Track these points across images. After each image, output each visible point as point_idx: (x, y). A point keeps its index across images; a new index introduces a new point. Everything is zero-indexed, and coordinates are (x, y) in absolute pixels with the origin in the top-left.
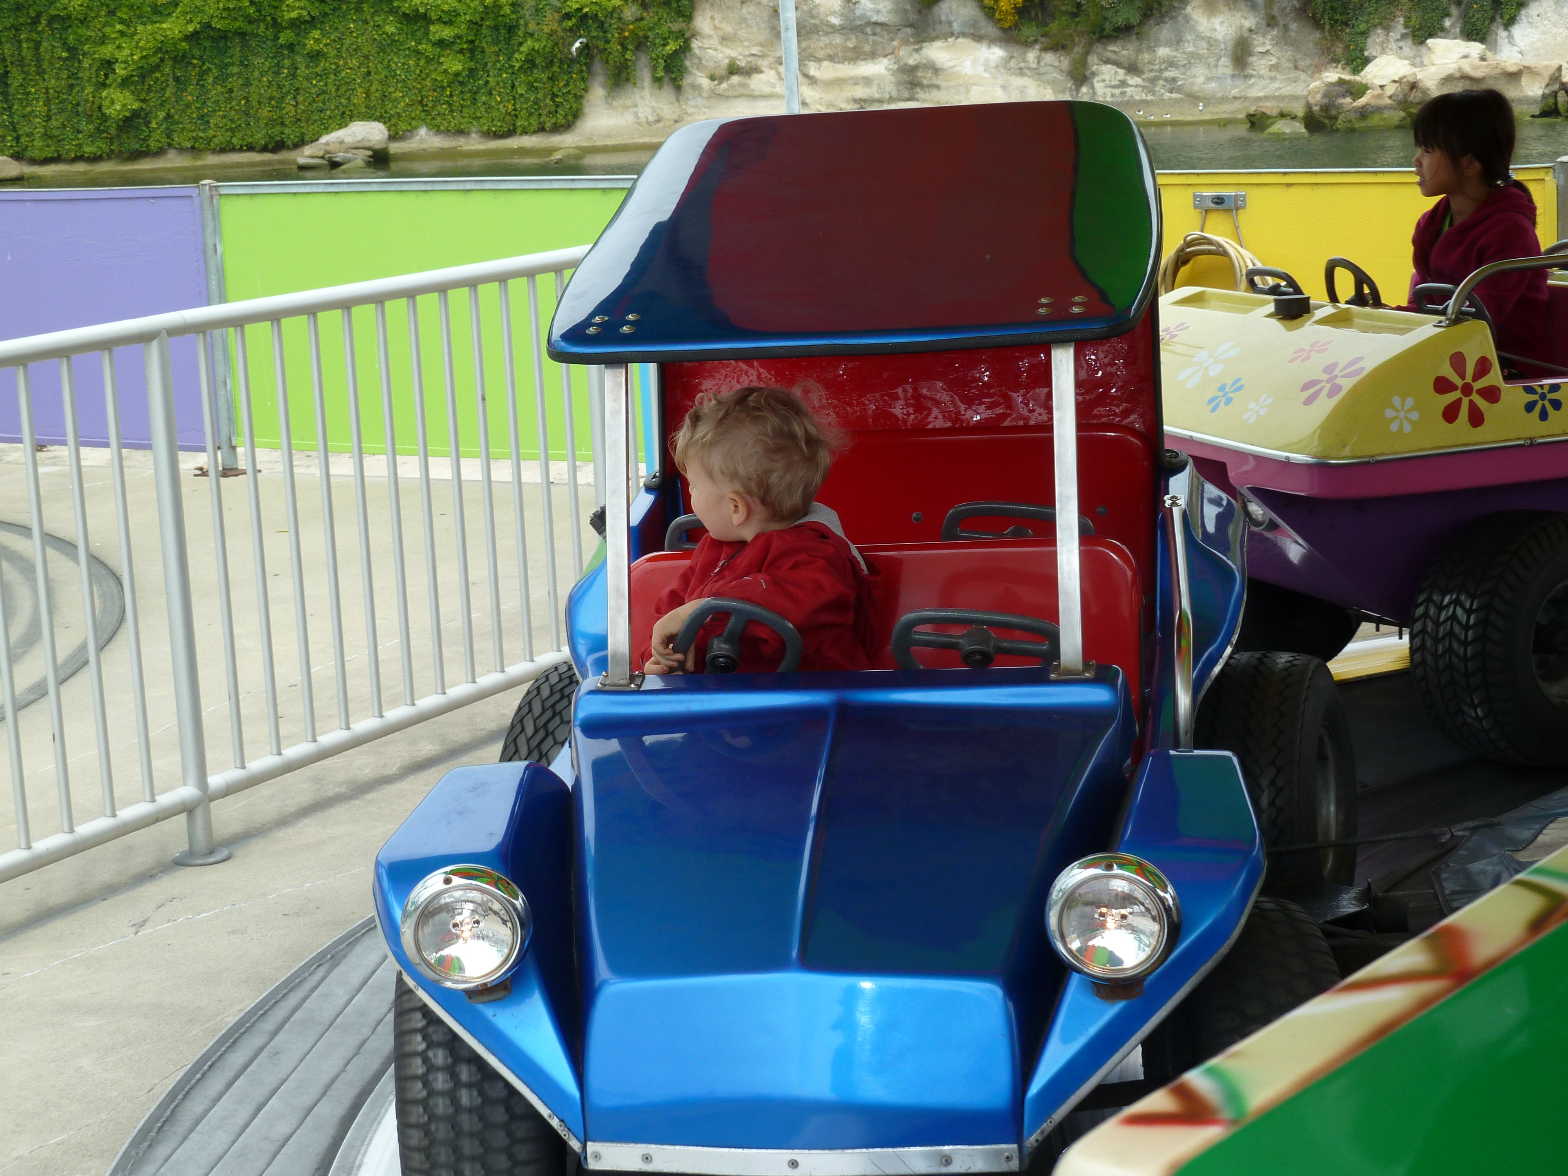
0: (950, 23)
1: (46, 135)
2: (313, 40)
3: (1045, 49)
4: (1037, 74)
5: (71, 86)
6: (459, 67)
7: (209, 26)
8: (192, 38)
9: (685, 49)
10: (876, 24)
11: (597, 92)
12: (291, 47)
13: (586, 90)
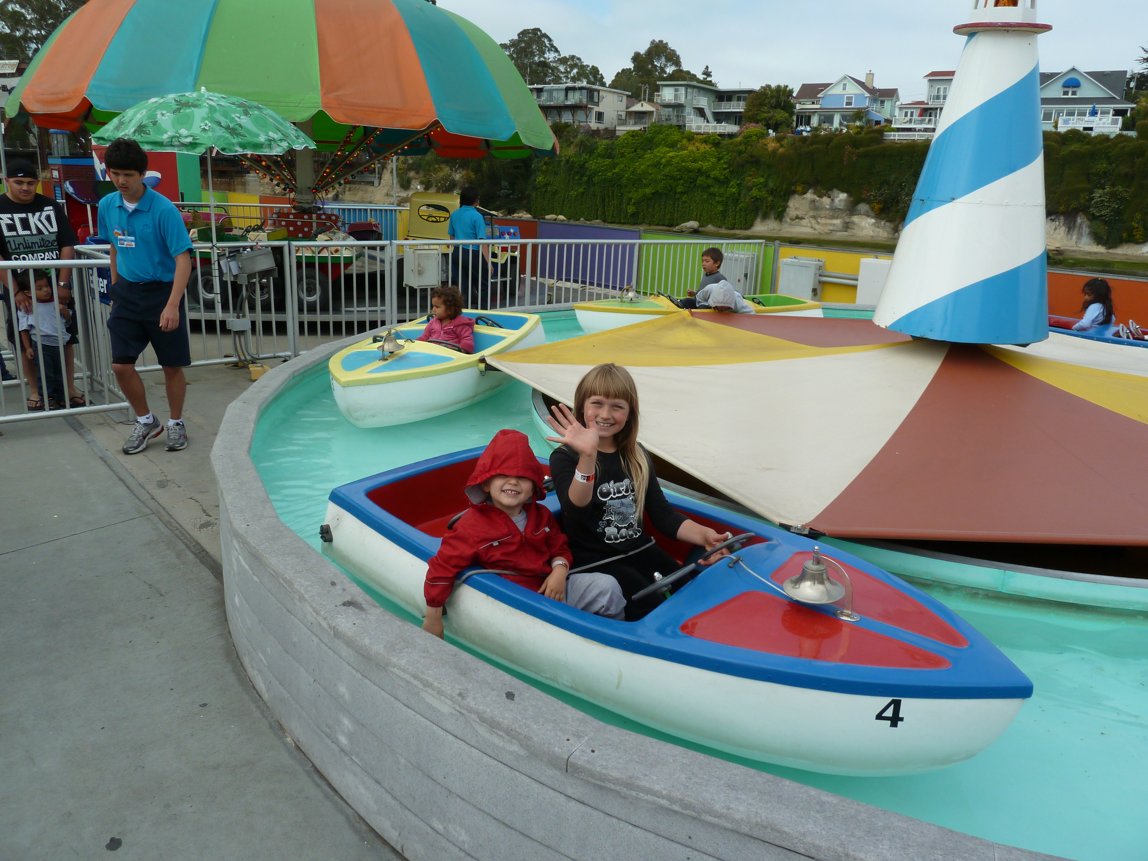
0: (860, 211)
1: (613, 216)
2: (684, 198)
3: (886, 221)
4: (883, 228)
5: (621, 204)
6: (722, 209)
7: (658, 191)
8: (653, 194)
9: (784, 210)
10: (839, 209)
11: (759, 220)
12: (679, 199)
13: (755, 219)
